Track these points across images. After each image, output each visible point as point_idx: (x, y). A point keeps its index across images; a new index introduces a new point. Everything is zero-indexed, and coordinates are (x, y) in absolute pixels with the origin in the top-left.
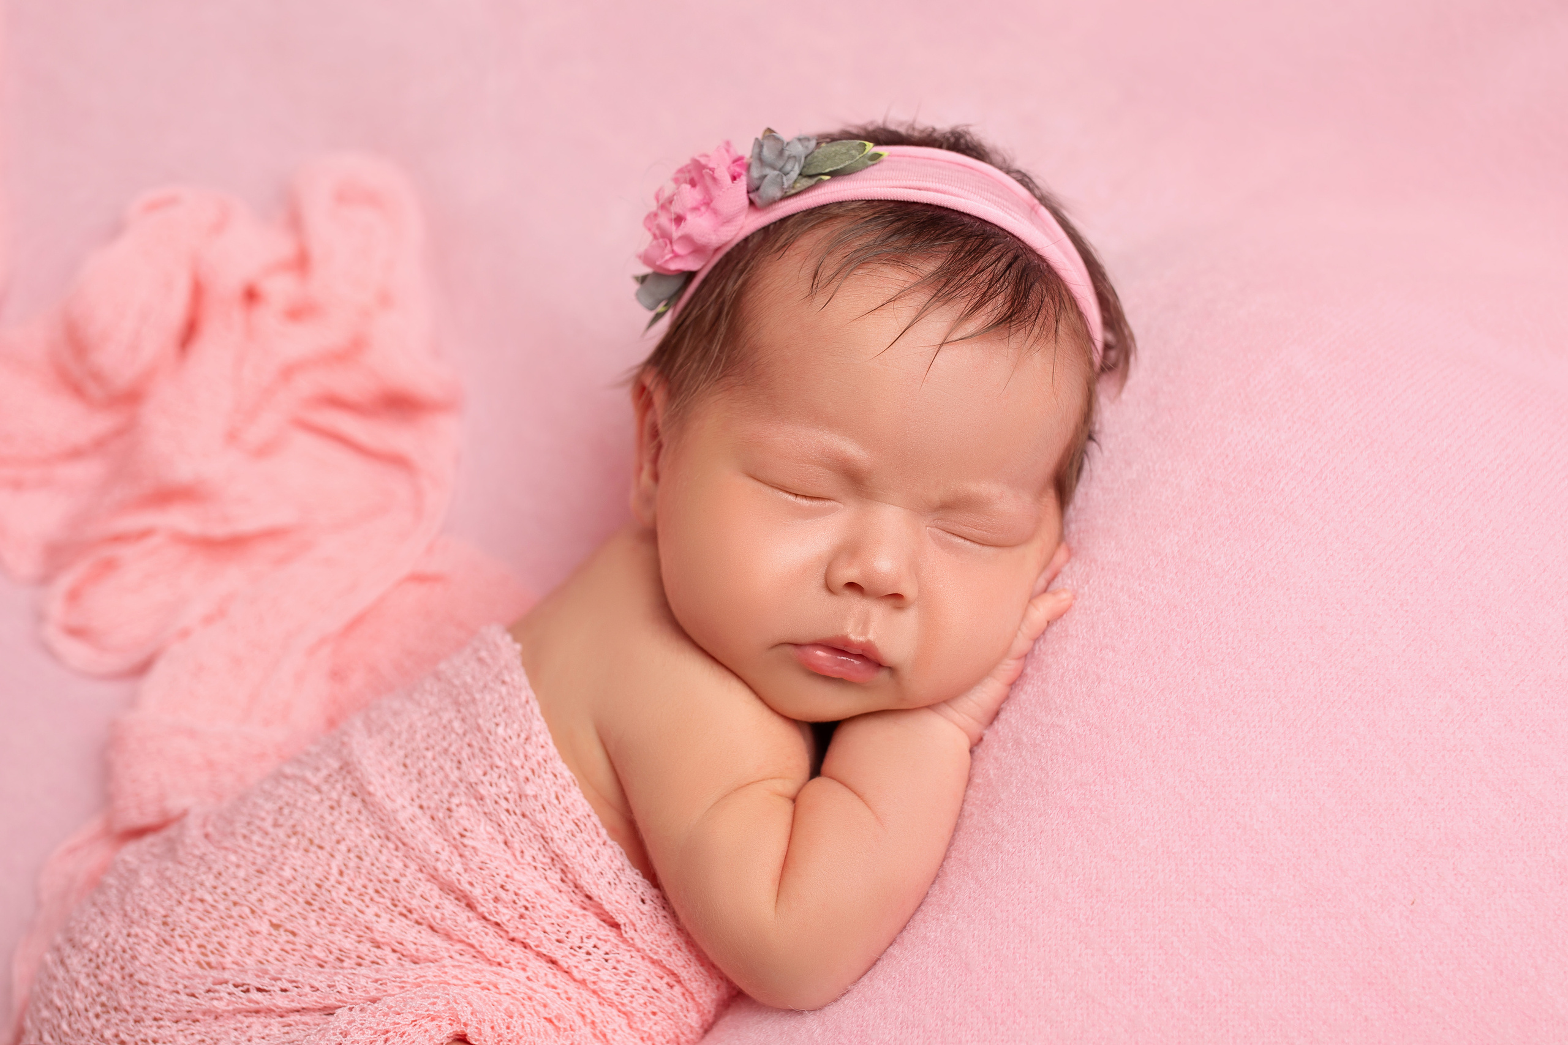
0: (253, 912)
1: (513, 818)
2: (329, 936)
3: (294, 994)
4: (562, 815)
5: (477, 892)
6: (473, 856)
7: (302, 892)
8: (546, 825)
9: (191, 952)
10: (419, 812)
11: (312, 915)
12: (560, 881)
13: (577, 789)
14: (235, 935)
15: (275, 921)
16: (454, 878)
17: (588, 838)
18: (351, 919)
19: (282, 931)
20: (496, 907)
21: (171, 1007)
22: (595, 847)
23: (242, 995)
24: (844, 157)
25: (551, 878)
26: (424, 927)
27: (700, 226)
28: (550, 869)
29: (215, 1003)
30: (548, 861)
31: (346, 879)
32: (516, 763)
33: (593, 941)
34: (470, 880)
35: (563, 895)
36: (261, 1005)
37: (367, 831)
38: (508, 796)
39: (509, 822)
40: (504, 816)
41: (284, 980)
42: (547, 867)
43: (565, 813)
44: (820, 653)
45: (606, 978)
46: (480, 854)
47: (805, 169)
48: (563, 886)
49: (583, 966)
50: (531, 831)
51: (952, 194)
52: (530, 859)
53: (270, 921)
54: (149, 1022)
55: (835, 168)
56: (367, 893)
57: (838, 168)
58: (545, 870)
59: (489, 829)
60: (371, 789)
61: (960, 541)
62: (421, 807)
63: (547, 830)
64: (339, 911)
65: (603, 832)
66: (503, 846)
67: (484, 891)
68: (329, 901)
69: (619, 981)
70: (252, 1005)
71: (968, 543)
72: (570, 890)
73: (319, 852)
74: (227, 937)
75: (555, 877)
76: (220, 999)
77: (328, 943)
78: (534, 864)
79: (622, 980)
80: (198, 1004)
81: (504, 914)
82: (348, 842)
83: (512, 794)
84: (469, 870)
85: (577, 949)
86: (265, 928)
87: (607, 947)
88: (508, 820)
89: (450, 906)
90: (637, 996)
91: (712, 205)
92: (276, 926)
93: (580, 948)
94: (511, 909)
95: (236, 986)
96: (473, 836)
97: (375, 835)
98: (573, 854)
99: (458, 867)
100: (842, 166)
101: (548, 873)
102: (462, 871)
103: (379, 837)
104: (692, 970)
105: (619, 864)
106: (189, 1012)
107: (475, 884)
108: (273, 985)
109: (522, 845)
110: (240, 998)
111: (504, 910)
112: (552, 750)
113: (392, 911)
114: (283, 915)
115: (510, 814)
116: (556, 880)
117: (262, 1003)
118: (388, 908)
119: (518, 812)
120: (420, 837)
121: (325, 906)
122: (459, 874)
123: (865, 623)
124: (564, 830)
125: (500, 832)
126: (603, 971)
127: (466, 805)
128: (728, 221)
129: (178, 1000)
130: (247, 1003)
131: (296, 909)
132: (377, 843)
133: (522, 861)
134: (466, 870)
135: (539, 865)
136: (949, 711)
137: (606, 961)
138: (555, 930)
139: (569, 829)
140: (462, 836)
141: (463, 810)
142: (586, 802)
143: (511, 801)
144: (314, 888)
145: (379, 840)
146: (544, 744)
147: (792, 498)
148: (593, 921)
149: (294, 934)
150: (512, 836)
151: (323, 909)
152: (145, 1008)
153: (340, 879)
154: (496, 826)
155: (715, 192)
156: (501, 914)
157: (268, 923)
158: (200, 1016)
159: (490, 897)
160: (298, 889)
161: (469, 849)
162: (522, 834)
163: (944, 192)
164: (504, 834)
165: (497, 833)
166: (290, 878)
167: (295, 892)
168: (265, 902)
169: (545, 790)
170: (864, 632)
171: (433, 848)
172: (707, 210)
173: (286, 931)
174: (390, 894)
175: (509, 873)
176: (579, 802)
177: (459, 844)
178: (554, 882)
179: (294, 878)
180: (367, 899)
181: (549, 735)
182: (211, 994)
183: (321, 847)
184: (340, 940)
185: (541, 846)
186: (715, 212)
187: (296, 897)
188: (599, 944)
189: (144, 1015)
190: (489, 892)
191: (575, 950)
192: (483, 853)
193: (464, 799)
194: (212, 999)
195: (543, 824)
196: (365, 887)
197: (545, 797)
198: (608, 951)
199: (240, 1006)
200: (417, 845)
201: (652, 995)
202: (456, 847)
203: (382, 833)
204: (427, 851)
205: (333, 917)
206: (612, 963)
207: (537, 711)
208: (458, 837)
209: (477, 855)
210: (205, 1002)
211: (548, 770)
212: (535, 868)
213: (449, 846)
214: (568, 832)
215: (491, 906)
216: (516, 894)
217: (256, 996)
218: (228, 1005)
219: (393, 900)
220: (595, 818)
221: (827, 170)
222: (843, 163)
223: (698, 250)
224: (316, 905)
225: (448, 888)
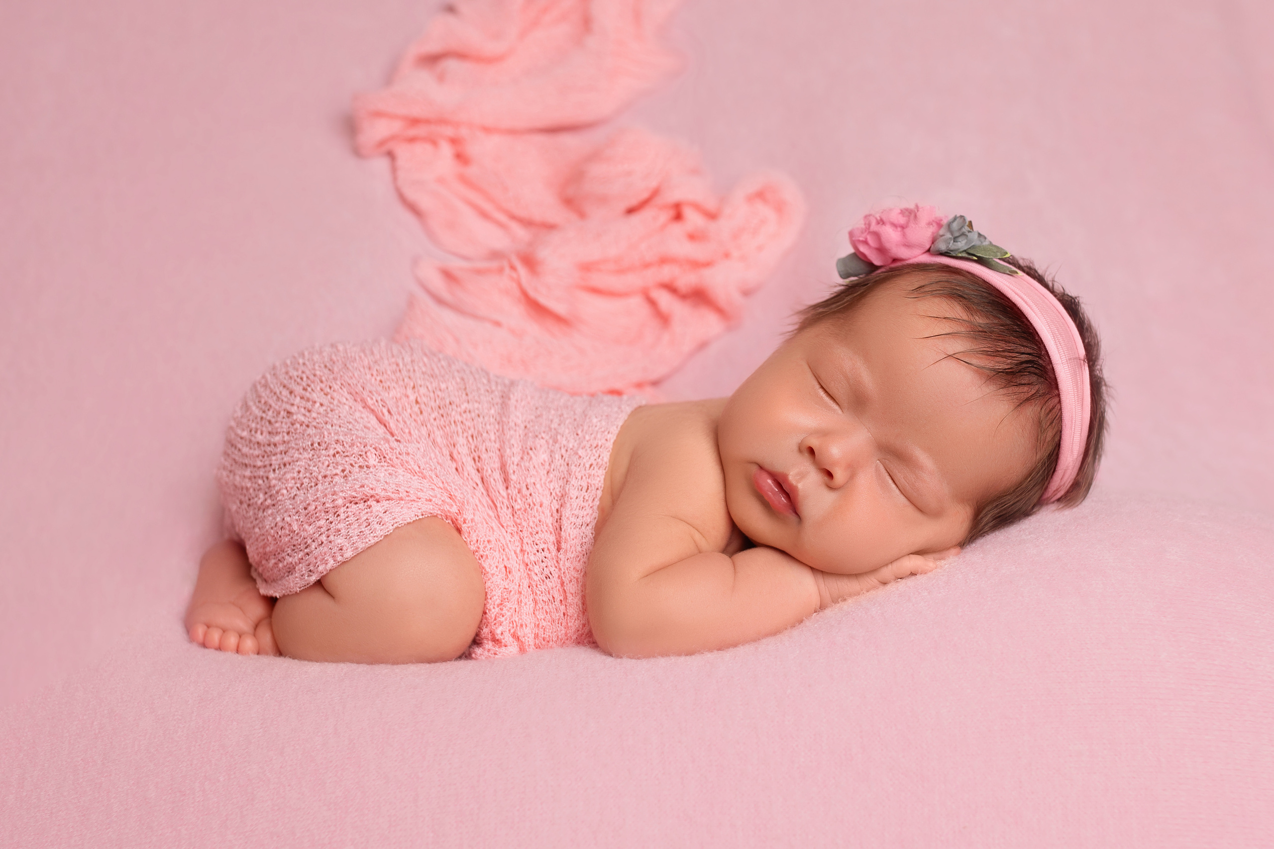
0: (414, 387)
1: (562, 461)
2: (435, 429)
3: (400, 426)
4: (585, 475)
5: (514, 477)
6: (527, 460)
7: (441, 399)
8: (573, 474)
9: (376, 379)
10: (522, 426)
11: (436, 413)
12: (556, 509)
13: (604, 471)
14: (398, 390)
15: (419, 400)
16: (509, 462)
17: (587, 498)
18: (451, 432)
19: (418, 406)
20: (517, 496)
21: (352, 384)
22: (586, 504)
23: (381, 406)
24: (992, 254)
25: (553, 505)
26: (479, 475)
27: (891, 236)
28: (557, 500)
29: (369, 399)
30: (560, 495)
31: (464, 416)
32: (587, 437)
33: (545, 546)
34: (515, 470)
35: (551, 518)
36: (384, 418)
37: (492, 411)
38: (569, 450)
39: (558, 461)
40: (557, 456)
41: (401, 417)
42: (556, 498)
43: (587, 476)
44: (770, 481)
45: (536, 571)
46: (531, 463)
47: (970, 250)
48: (555, 513)
49: (531, 555)
50: (564, 474)
51: (1031, 308)
52: (552, 488)
53: (417, 398)
54: (338, 382)
55: (983, 256)
56: (468, 432)
57: (985, 257)
58: (554, 498)
59: (546, 459)
60: (512, 396)
61: (890, 481)
62: (526, 427)
63: (571, 477)
64: (449, 423)
65: (597, 503)
66: (545, 472)
67: (517, 481)
68: (449, 414)
69: (541, 578)
70: (381, 414)
71: (894, 486)
72: (556, 517)
73: (464, 395)
74: (394, 388)
75: (555, 505)
76: (372, 399)
77: (432, 431)
78: (552, 491)
79: (542, 579)
80: (362, 392)
81: (518, 504)
82: (480, 406)
83: (571, 451)
84: (519, 466)
85: (535, 544)
86: (412, 398)
87: (547, 555)
88: (559, 460)
89: (497, 475)
90: (543, 594)
91: (905, 230)
92: (417, 402)
93: (537, 545)
94: (523, 502)
95: (381, 400)
96: (536, 452)
97: (495, 417)
98: (572, 496)
99: (516, 459)
100: (987, 257)
101: (554, 501)
102: (516, 463)
103: (496, 420)
104: (576, 600)
105: (589, 521)
106: (357, 393)
107: (516, 474)
108: (395, 414)
109: (554, 478)
110: (379, 406)
111: (519, 501)
112: (610, 444)
113: (472, 452)
114: (425, 399)
115: (562, 459)
116: (555, 508)
117: (385, 417)
118: (471, 449)
119: (566, 460)
120: (512, 432)
121: (445, 415)
122: (513, 464)
123: (802, 476)
124: (579, 483)
125: (550, 464)
126: (538, 567)
127: (546, 441)
128: (908, 245)
129: (356, 385)
130: (379, 411)
131: (432, 404)
132: (492, 420)
133: (548, 485)
134: (517, 465)
135: (554, 494)
136: (821, 580)
137: (542, 562)
138: (533, 526)
139: (582, 484)
140: (531, 449)
141: (543, 442)
142: (602, 481)
143: (568, 453)
144: (448, 402)
145: (494, 420)
146: (608, 439)
147: (818, 386)
148: (552, 538)
149: (421, 412)
150: (554, 470)
151: (442, 416)
152: (341, 376)
153: (462, 413)
154: (550, 460)
155: (912, 225)
156: (517, 503)
157: (415, 397)
158: (359, 400)
159: (518, 486)
160: (440, 396)
161: (529, 457)
162: (559, 472)
163: (1029, 306)
164: (551, 468)
165: (548, 464)
166: (442, 389)
167: (438, 396)
168: (422, 388)
169: (588, 458)
170: (798, 481)
171: (513, 441)
172: (900, 231)
173: (419, 408)
174: (477, 443)
175: (536, 483)
176: (599, 478)
177: (527, 451)
178: (553, 508)
179: (444, 391)
180: (465, 434)
181: (615, 438)
182: (370, 394)
183: (467, 395)
184: (438, 435)
185: (563, 485)
186: (904, 235)
187: (437, 398)
188: (546, 550)
189: (339, 379)
190: (519, 483)
191: (534, 544)
192: (533, 464)
193: (547, 438)
194: (368, 396)
195: (572, 472)
196: (469, 428)
197: (584, 460)
198: (547, 556)
199: (376, 410)
200: (507, 434)
201: (550, 599)
202: (524, 452)
203: (498, 419)
204: (509, 441)
205: (444, 423)
206: (544, 565)
207: (620, 423)
208: (529, 448)
209: (529, 463)
210: (365, 394)
211: (598, 452)
212: (551, 493)
213: (520, 450)
214: (581, 486)
215: (514, 492)
216: (531, 495)
217: (385, 411)
218: (372, 405)
219: (476, 447)
220: (599, 493)
221: (978, 255)
222: (989, 256)
223: (881, 250)
224: (441, 412)
225: (503, 468)
